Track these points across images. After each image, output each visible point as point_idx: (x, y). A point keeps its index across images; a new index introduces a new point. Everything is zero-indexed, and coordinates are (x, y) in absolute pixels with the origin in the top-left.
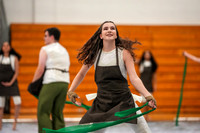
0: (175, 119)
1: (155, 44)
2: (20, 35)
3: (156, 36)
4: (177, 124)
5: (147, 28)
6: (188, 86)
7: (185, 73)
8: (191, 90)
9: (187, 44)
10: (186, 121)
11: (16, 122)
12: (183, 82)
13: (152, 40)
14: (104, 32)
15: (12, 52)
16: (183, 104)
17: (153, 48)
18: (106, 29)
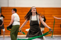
0: (51, 36)
1: (45, 13)
2: (4, 11)
3: (45, 11)
4: (52, 37)
5: (43, 8)
6: (55, 26)
7: (54, 22)
8: (56, 27)
9: (55, 13)
10: (55, 36)
11: (4, 37)
12: (54, 25)
13: (44, 12)
14: (32, 10)
15: (2, 16)
16: (54, 31)
17: (45, 14)
18: (33, 9)
